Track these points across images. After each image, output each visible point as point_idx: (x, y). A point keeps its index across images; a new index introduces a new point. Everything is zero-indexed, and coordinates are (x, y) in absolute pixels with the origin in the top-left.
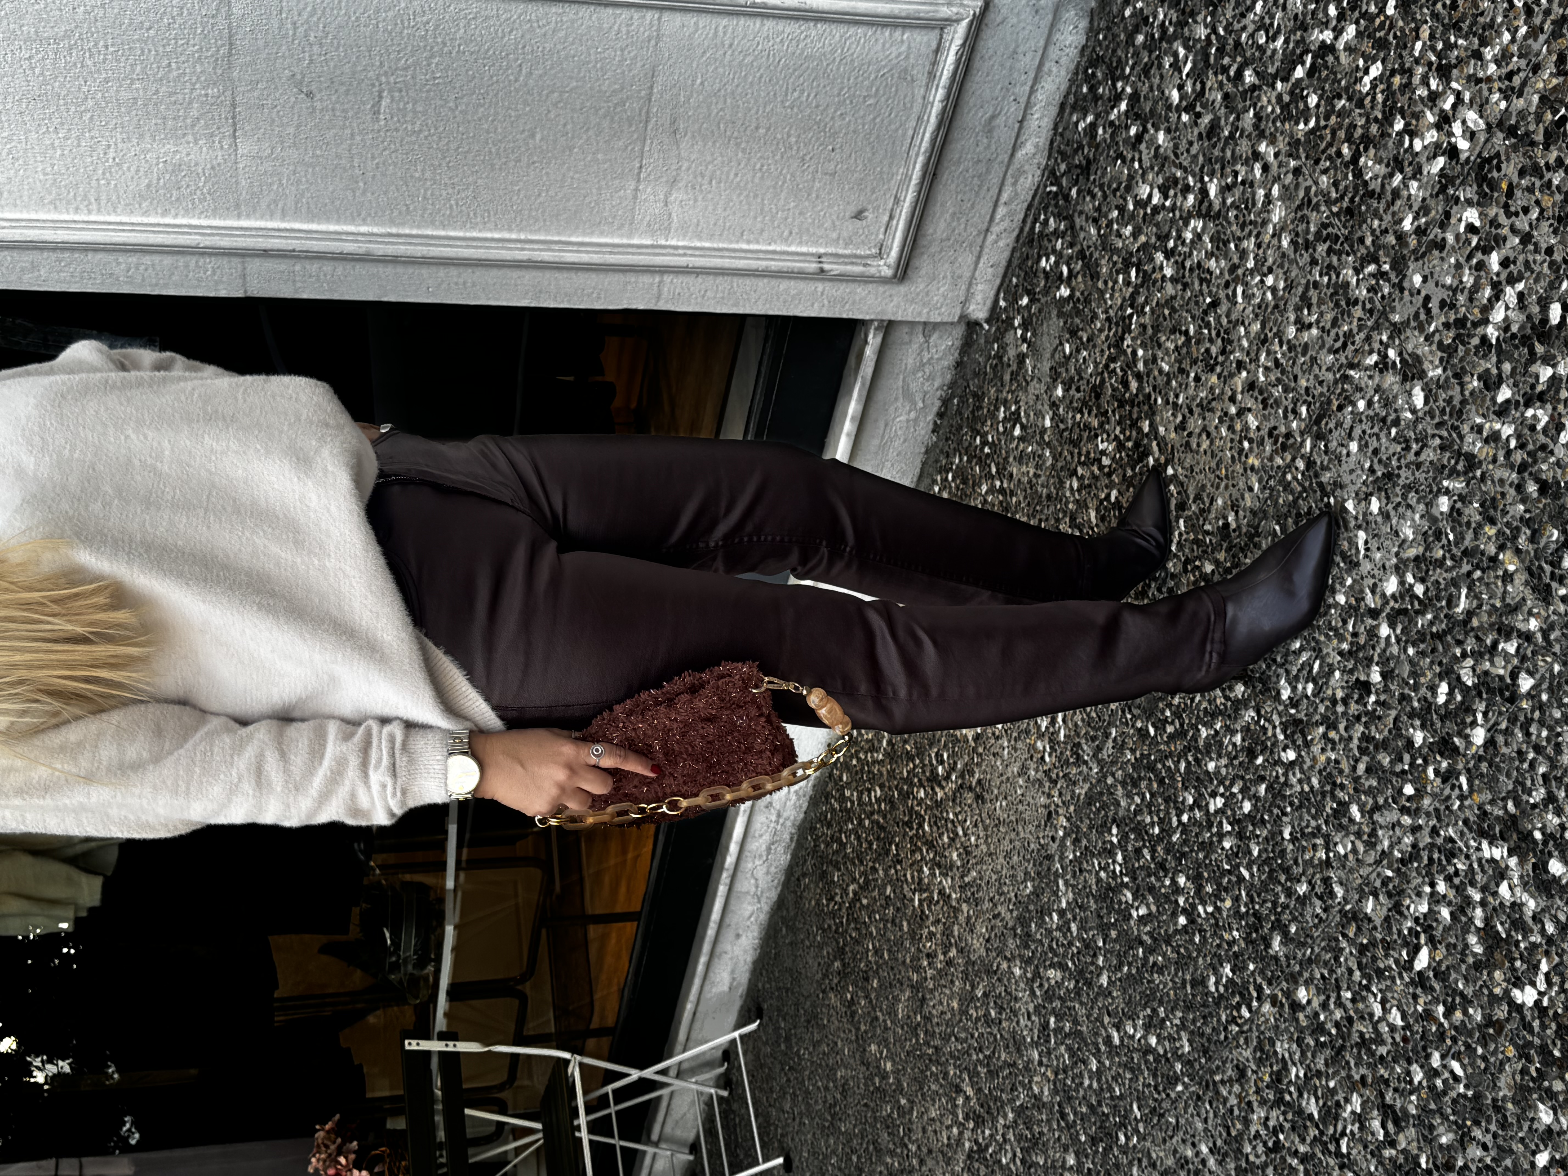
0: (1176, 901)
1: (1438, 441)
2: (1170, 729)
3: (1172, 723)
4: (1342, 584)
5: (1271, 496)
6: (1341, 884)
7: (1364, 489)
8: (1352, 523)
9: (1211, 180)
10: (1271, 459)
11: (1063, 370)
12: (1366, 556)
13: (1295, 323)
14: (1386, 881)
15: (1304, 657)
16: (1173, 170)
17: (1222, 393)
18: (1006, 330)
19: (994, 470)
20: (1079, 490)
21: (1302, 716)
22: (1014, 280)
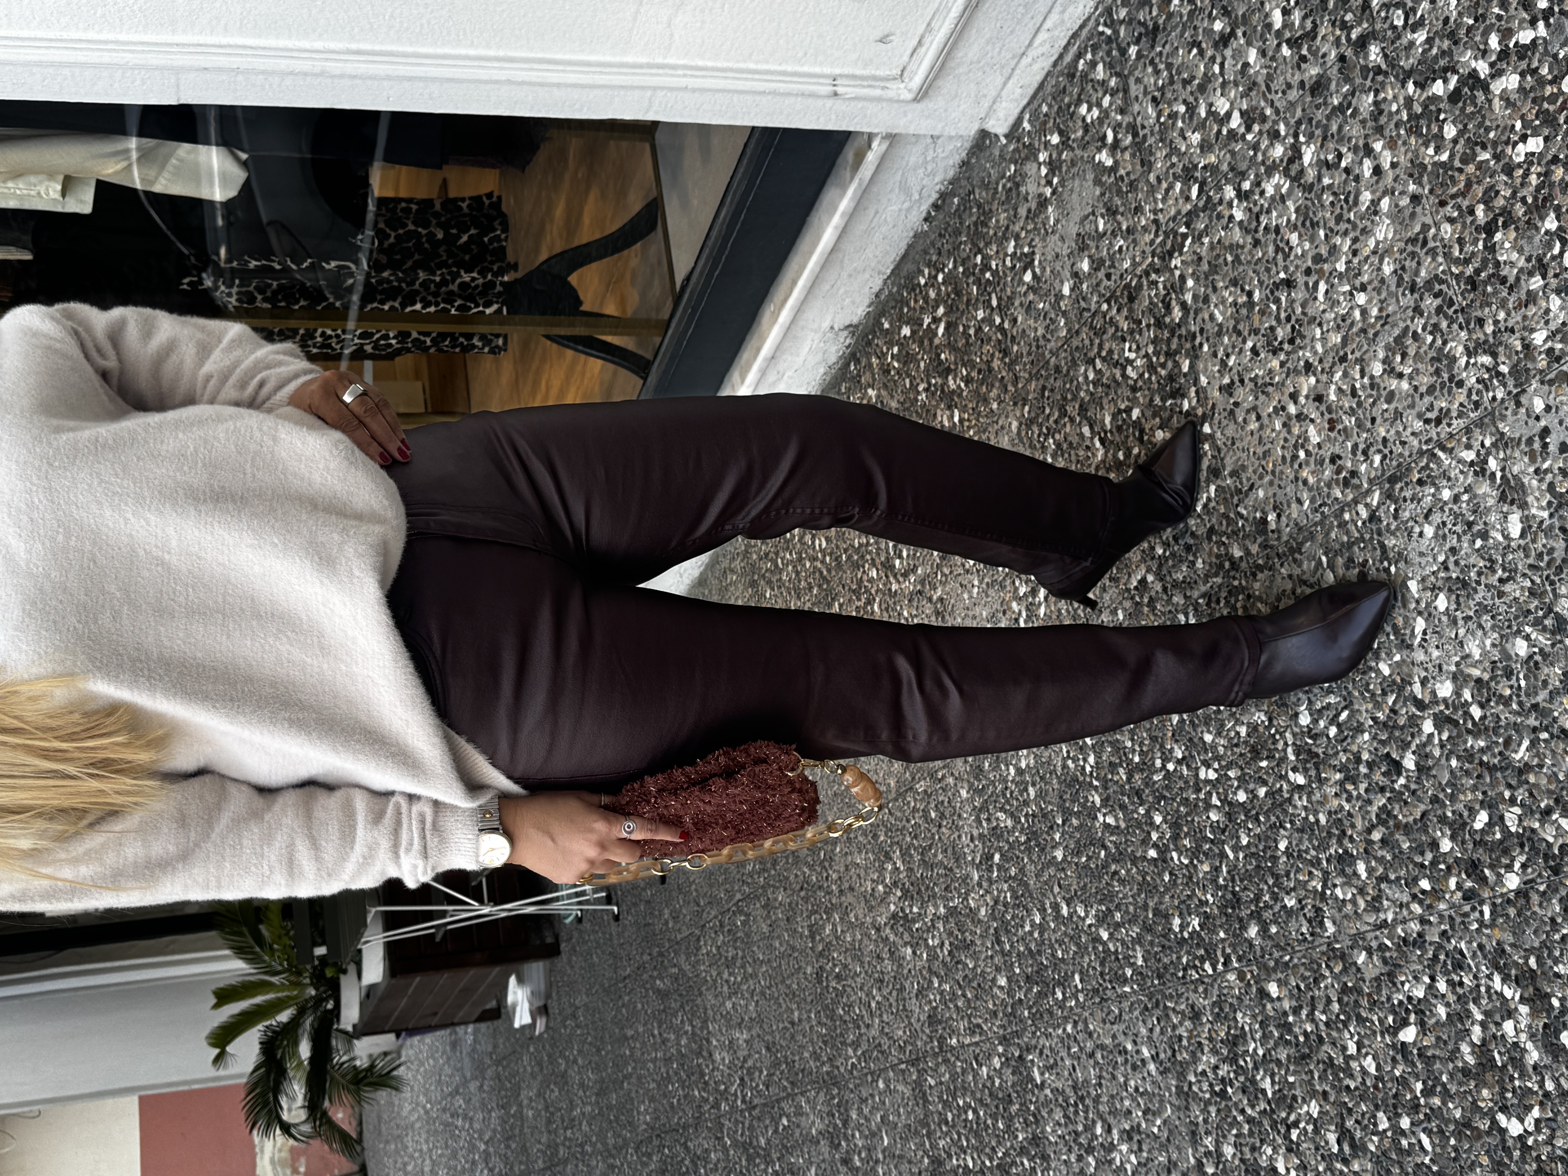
1: (1528, 584)
4: (1390, 655)
5: (1321, 523)
6: (1334, 923)
9: (1308, 143)
10: (1329, 485)
11: (1092, 244)
12: (1422, 646)
13: (1384, 362)
14: (1382, 948)
16: (1263, 104)
17: (1283, 384)
18: (1027, 158)
19: (994, 303)
20: (1095, 383)
22: (1045, 109)
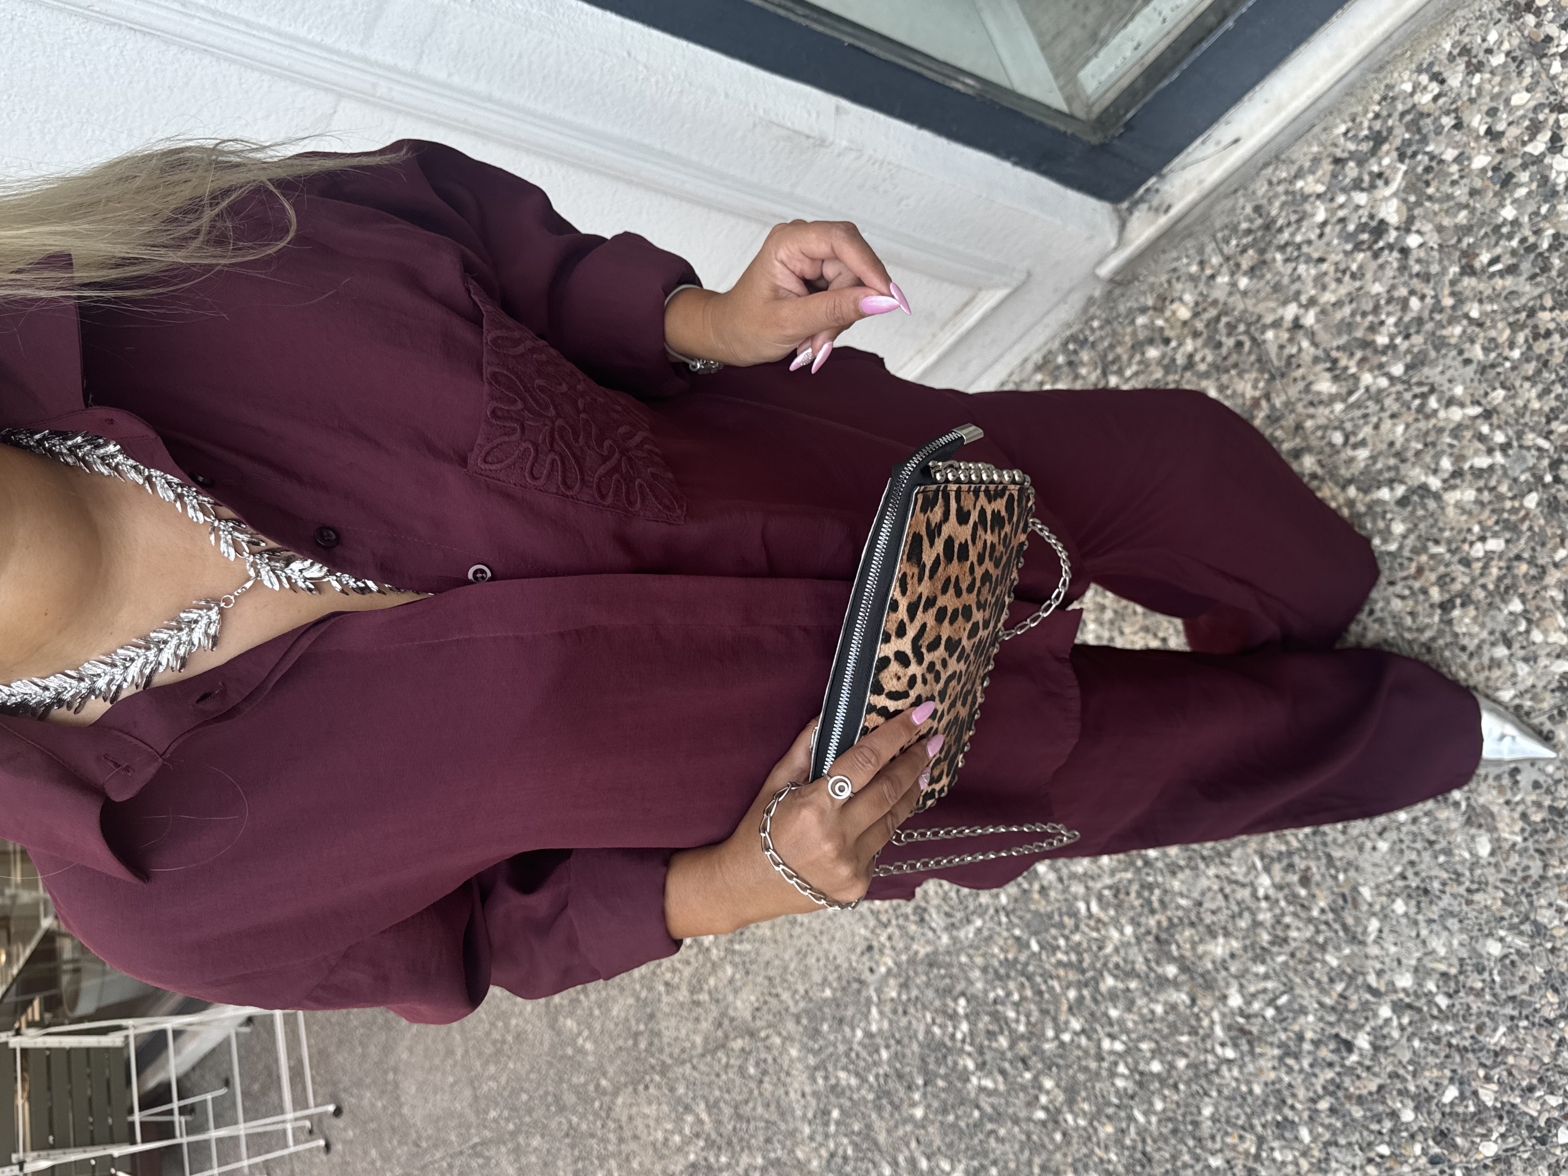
0: (1037, 1098)
2: (1060, 956)
3: (1067, 953)
7: (1389, 887)
8: (1365, 908)
12: (1375, 942)
15: (1270, 985)
21: (1255, 1030)
